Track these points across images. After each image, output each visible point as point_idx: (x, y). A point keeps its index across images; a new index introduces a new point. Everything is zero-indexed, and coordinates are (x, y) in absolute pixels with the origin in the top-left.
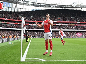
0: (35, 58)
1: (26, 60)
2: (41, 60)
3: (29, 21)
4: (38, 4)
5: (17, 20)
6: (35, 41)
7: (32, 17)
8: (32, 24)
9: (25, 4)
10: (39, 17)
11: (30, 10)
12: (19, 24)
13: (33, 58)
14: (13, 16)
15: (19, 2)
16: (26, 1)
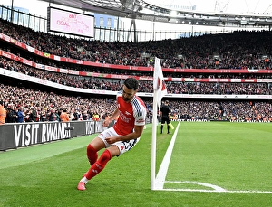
0: (194, 183)
1: (166, 186)
2: (211, 189)
3: (172, 70)
4: (198, 17)
5: (135, 68)
6: (189, 131)
7: (180, 56)
8: (180, 79)
9: (160, 16)
10: (203, 56)
11: (174, 37)
12: (140, 78)
13: (188, 182)
14: (124, 55)
15: (141, 11)
16: (163, 10)
